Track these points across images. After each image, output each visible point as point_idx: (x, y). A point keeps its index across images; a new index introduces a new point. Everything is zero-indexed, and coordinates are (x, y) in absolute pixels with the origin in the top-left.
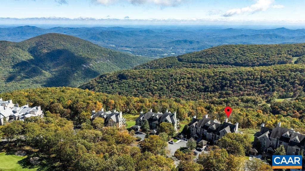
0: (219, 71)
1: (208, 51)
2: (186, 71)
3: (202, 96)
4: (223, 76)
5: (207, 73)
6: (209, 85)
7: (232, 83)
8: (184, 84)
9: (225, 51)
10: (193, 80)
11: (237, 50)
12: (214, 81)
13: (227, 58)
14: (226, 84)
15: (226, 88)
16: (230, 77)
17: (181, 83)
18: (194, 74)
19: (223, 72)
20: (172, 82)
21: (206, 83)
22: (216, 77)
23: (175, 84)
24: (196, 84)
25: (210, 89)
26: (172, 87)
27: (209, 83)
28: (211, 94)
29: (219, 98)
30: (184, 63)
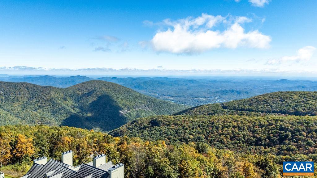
0: (276, 119)
1: (259, 98)
2: (231, 118)
3: (253, 151)
4: (281, 125)
5: (259, 121)
6: (263, 137)
7: (295, 135)
8: (228, 134)
9: (281, 98)
10: (240, 129)
11: (296, 97)
12: (269, 132)
13: (284, 106)
14: (286, 136)
15: (287, 141)
16: (292, 127)
17: (224, 132)
18: (240, 122)
19: (281, 121)
20: (213, 131)
21: (258, 134)
22: (271, 127)
23: (216, 133)
24: (244, 135)
25: (263, 142)
26: (212, 137)
27: (261, 134)
28: (265, 148)
29: (277, 155)
30: (229, 110)
